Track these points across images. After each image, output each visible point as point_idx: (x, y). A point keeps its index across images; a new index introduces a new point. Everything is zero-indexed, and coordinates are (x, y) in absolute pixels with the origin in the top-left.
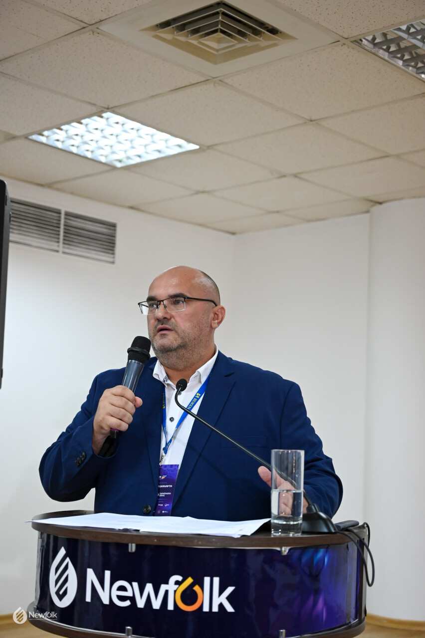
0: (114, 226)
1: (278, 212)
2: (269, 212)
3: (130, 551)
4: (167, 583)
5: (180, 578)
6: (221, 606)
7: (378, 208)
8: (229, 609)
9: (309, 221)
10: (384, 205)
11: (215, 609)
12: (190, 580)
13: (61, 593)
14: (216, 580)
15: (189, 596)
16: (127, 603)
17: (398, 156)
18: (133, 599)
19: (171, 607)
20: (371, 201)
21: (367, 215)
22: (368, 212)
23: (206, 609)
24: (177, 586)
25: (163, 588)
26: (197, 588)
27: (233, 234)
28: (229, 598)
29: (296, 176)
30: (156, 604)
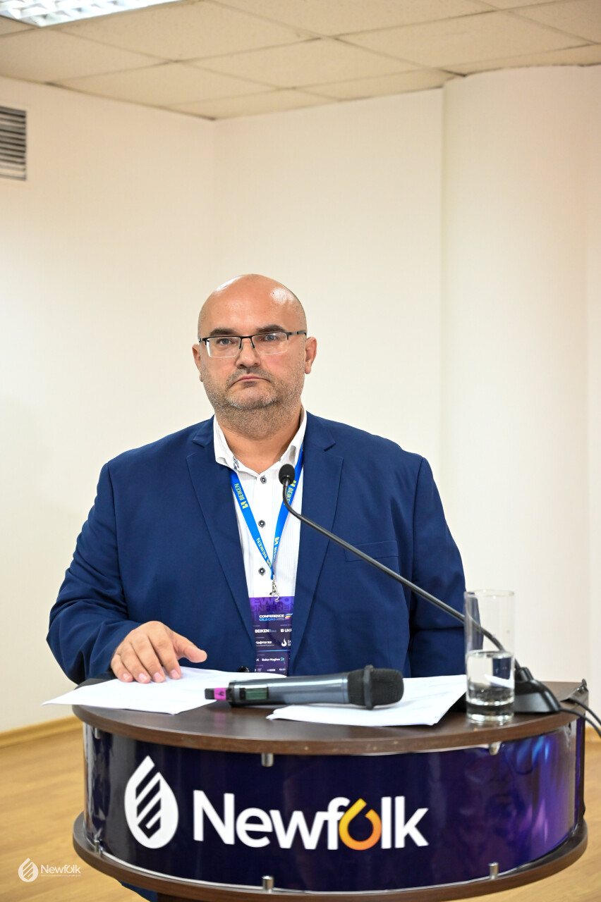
0: (21, 116)
1: (294, 88)
2: (279, 89)
3: (263, 763)
4: (325, 809)
5: (344, 802)
6: (408, 839)
7: (459, 81)
8: (421, 841)
9: (341, 100)
10: (468, 78)
11: (400, 844)
12: (360, 804)
13: (149, 825)
14: (400, 801)
15: (360, 828)
16: (264, 842)
17: (510, 11)
18: (272, 836)
19: (333, 845)
20: (450, 72)
21: (439, 91)
22: (440, 87)
23: (386, 844)
24: (341, 814)
25: (320, 817)
26: (371, 815)
27: (212, 119)
28: (420, 826)
29: (337, 38)
30: (310, 842)
